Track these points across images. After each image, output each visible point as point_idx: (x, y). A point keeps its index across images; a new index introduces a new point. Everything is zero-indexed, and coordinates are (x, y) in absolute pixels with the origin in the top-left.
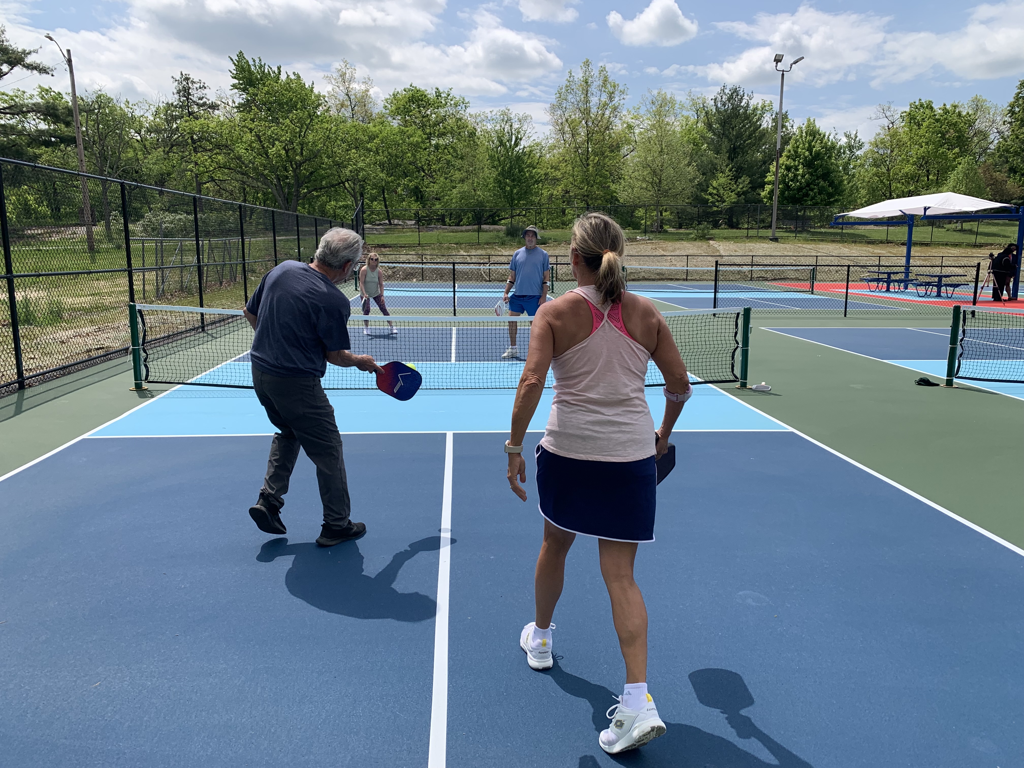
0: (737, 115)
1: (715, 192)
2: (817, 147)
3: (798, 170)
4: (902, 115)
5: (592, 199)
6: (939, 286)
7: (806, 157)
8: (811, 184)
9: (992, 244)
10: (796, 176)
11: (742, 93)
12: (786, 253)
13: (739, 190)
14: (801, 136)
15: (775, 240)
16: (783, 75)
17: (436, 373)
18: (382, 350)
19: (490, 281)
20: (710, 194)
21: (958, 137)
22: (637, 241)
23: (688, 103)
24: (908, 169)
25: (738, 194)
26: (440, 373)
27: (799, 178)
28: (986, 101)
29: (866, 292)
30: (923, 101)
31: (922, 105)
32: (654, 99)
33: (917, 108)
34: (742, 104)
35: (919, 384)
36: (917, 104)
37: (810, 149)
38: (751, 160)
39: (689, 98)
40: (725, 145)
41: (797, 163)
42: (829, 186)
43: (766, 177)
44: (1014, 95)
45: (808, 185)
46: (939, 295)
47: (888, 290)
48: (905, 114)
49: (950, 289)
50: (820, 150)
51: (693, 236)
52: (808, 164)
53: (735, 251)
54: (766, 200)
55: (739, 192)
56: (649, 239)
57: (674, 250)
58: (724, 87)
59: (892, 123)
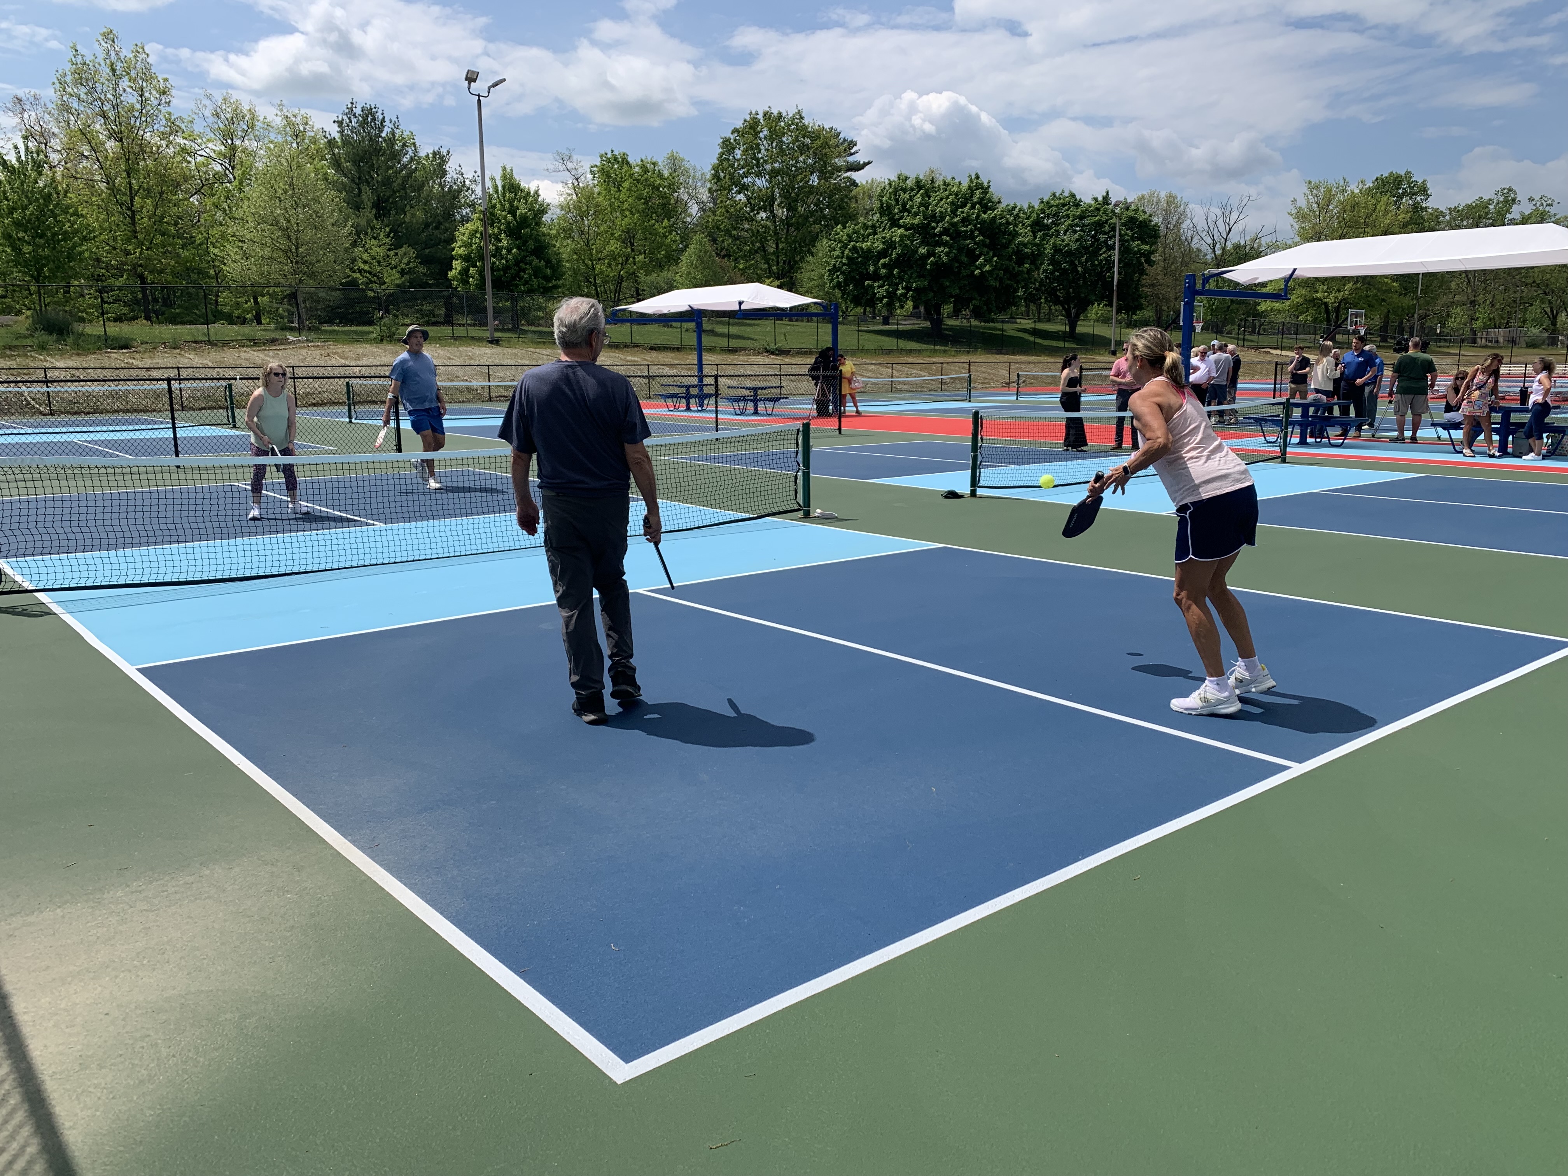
0: (378, 151)
1: (367, 267)
2: (522, 210)
3: (500, 241)
4: (593, 169)
5: (151, 272)
6: (755, 401)
7: (509, 223)
8: (522, 261)
9: (745, 349)
10: (498, 249)
11: (381, 117)
12: (521, 362)
13: (403, 266)
14: (497, 192)
15: (495, 342)
16: (479, 101)
17: (471, 532)
18: (393, 504)
19: (52, 414)
20: (360, 271)
21: (664, 205)
22: (290, 343)
23: (279, 121)
24: (614, 246)
25: (402, 273)
26: (476, 531)
27: (504, 252)
28: (683, 160)
29: (663, 411)
30: (616, 153)
31: (616, 159)
32: (219, 110)
33: (610, 162)
34: (384, 135)
35: (946, 497)
36: (609, 156)
37: (513, 211)
38: (411, 222)
39: (279, 113)
40: (368, 196)
41: (496, 230)
42: (546, 267)
43: (453, 249)
44: (718, 156)
45: (517, 263)
46: (756, 413)
47: (688, 409)
48: (595, 169)
49: (769, 405)
50: (526, 213)
51: (374, 335)
52: (513, 232)
53: (450, 359)
54: (455, 283)
55: (403, 270)
56: (307, 340)
57: (358, 358)
58: (352, 103)
59: (577, 179)
